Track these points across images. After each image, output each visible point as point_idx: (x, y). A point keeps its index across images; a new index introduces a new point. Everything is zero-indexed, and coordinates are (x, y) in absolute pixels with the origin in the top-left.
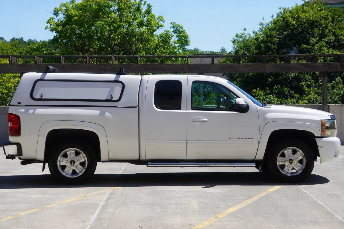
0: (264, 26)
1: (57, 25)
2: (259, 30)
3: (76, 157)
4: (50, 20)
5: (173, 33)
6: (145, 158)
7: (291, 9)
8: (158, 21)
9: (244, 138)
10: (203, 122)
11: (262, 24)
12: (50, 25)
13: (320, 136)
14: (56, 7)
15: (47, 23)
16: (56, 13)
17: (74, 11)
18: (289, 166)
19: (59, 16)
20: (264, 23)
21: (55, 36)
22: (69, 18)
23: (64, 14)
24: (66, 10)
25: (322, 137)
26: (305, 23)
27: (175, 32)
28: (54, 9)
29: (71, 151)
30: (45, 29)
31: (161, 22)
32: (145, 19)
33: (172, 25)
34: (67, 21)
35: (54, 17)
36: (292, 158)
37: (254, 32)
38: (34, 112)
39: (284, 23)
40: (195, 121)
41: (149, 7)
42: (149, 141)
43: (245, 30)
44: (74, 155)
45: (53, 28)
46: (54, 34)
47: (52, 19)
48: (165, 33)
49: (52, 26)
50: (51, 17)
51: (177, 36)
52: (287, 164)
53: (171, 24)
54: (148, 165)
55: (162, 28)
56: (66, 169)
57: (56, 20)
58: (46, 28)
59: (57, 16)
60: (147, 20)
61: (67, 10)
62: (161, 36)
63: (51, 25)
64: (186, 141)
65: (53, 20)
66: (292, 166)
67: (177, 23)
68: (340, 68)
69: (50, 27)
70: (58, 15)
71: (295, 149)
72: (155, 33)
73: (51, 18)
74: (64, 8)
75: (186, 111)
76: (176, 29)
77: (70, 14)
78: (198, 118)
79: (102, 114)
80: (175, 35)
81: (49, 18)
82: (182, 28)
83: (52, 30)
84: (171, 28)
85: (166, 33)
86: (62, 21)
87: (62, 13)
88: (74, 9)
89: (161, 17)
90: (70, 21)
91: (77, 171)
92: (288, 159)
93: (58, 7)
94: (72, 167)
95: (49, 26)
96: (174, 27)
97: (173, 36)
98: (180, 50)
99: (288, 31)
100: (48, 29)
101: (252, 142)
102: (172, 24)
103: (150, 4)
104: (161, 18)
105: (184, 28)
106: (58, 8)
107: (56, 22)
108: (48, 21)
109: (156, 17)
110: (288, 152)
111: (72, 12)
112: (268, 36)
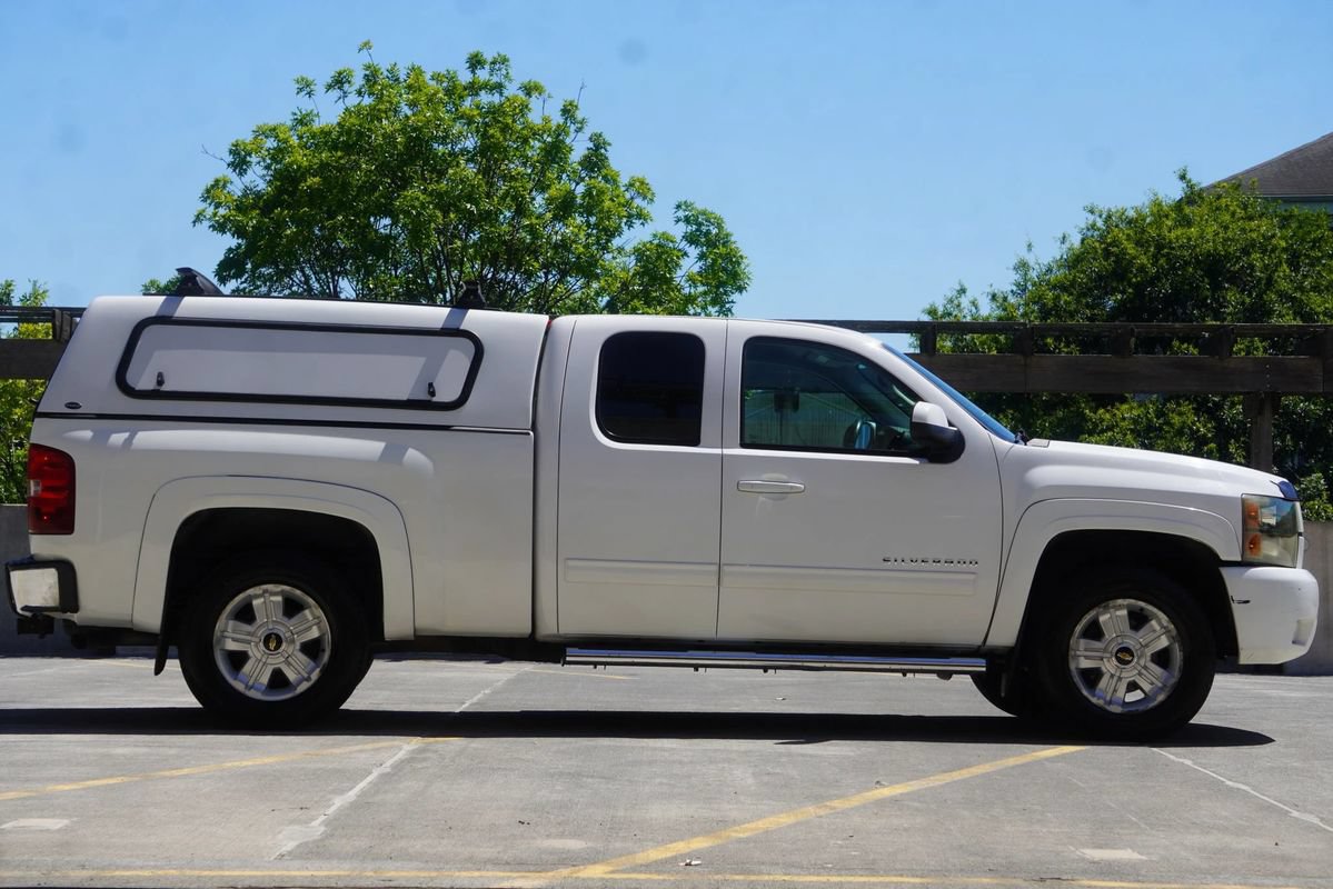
0: (1033, 274)
1: (241, 207)
2: (1015, 288)
3: (286, 619)
4: (213, 186)
5: (684, 243)
6: (556, 632)
7: (1131, 214)
8: (628, 195)
9: (942, 561)
10: (783, 494)
11: (1022, 266)
12: (212, 207)
13: (1239, 559)
14: (241, 138)
15: (205, 201)
16: (240, 162)
17: (305, 155)
18: (1118, 674)
19: (249, 172)
20: (1032, 263)
21: (230, 250)
22: (287, 180)
23: (268, 167)
24: (274, 149)
25: (1246, 564)
26: (1187, 263)
27: (691, 239)
28: (233, 145)
29: (267, 595)
30: (194, 222)
31: (638, 202)
32: (581, 189)
33: (681, 214)
34: (280, 191)
35: (231, 175)
36: (1130, 643)
37: (994, 297)
38: (129, 441)
39: (1108, 265)
40: (755, 490)
41: (598, 144)
42: (571, 563)
43: (963, 291)
44: (278, 615)
45: (223, 216)
46: (229, 241)
47: (221, 184)
48: (656, 242)
49: (222, 211)
50: (219, 175)
51: (702, 257)
52: (1109, 666)
53: (678, 207)
54: (568, 659)
55: (642, 224)
56: (247, 668)
57: (237, 186)
58: (198, 219)
59: (242, 173)
60: (588, 193)
61: (278, 154)
62: (639, 253)
63: (218, 206)
64: (715, 568)
65: (224, 186)
66: (1130, 674)
67: (700, 206)
68: (1320, 378)
69: (215, 215)
70: (245, 170)
71: (1142, 609)
72: (616, 242)
73: (217, 181)
74: (271, 143)
75: (718, 451)
76: (697, 230)
77: (291, 164)
78: (765, 476)
79: (392, 455)
80: (693, 251)
81: (211, 182)
82: (719, 226)
83: (220, 227)
84: (677, 222)
85: (659, 245)
86: (258, 195)
87: (259, 163)
88: (305, 147)
89: (642, 183)
90: (291, 195)
91: (291, 676)
92: (1114, 647)
93: (249, 137)
94: (269, 661)
95: (210, 210)
96: (687, 220)
97: (686, 254)
98: (710, 308)
99: (1123, 292)
100: (206, 224)
101: (972, 577)
102: (683, 207)
103: (600, 135)
104: (641, 188)
105: (728, 227)
106: (247, 141)
107: (236, 197)
108: (208, 191)
109: (624, 180)
110: (1114, 618)
111: (300, 158)
112: (1045, 313)
